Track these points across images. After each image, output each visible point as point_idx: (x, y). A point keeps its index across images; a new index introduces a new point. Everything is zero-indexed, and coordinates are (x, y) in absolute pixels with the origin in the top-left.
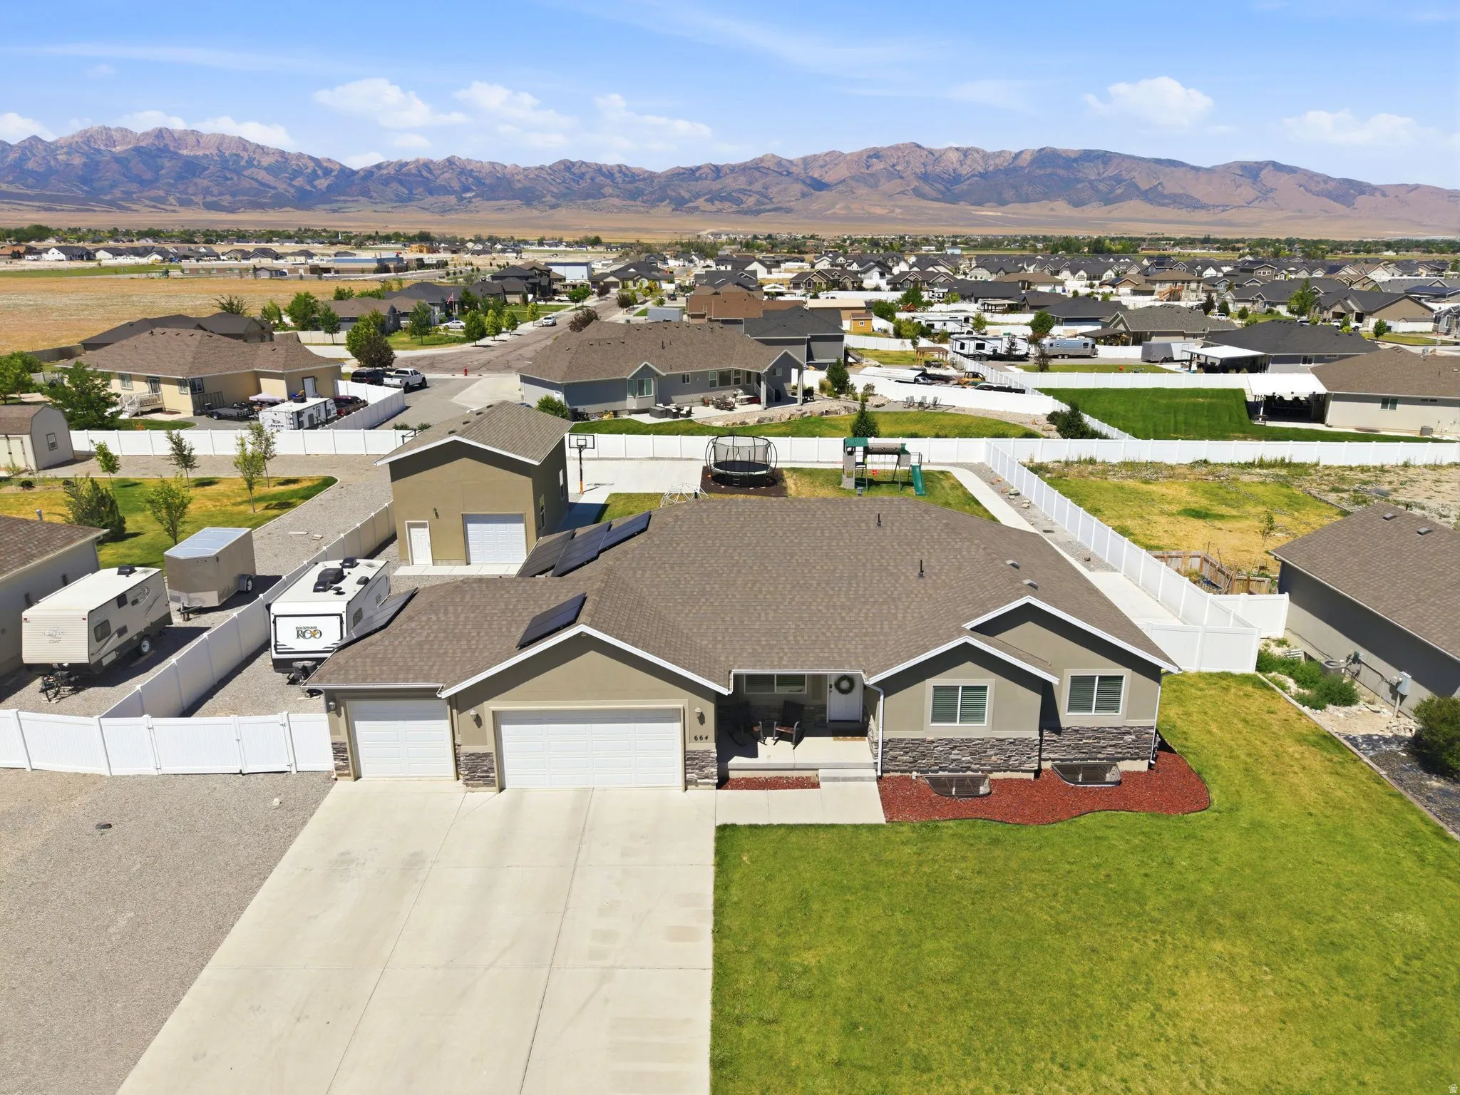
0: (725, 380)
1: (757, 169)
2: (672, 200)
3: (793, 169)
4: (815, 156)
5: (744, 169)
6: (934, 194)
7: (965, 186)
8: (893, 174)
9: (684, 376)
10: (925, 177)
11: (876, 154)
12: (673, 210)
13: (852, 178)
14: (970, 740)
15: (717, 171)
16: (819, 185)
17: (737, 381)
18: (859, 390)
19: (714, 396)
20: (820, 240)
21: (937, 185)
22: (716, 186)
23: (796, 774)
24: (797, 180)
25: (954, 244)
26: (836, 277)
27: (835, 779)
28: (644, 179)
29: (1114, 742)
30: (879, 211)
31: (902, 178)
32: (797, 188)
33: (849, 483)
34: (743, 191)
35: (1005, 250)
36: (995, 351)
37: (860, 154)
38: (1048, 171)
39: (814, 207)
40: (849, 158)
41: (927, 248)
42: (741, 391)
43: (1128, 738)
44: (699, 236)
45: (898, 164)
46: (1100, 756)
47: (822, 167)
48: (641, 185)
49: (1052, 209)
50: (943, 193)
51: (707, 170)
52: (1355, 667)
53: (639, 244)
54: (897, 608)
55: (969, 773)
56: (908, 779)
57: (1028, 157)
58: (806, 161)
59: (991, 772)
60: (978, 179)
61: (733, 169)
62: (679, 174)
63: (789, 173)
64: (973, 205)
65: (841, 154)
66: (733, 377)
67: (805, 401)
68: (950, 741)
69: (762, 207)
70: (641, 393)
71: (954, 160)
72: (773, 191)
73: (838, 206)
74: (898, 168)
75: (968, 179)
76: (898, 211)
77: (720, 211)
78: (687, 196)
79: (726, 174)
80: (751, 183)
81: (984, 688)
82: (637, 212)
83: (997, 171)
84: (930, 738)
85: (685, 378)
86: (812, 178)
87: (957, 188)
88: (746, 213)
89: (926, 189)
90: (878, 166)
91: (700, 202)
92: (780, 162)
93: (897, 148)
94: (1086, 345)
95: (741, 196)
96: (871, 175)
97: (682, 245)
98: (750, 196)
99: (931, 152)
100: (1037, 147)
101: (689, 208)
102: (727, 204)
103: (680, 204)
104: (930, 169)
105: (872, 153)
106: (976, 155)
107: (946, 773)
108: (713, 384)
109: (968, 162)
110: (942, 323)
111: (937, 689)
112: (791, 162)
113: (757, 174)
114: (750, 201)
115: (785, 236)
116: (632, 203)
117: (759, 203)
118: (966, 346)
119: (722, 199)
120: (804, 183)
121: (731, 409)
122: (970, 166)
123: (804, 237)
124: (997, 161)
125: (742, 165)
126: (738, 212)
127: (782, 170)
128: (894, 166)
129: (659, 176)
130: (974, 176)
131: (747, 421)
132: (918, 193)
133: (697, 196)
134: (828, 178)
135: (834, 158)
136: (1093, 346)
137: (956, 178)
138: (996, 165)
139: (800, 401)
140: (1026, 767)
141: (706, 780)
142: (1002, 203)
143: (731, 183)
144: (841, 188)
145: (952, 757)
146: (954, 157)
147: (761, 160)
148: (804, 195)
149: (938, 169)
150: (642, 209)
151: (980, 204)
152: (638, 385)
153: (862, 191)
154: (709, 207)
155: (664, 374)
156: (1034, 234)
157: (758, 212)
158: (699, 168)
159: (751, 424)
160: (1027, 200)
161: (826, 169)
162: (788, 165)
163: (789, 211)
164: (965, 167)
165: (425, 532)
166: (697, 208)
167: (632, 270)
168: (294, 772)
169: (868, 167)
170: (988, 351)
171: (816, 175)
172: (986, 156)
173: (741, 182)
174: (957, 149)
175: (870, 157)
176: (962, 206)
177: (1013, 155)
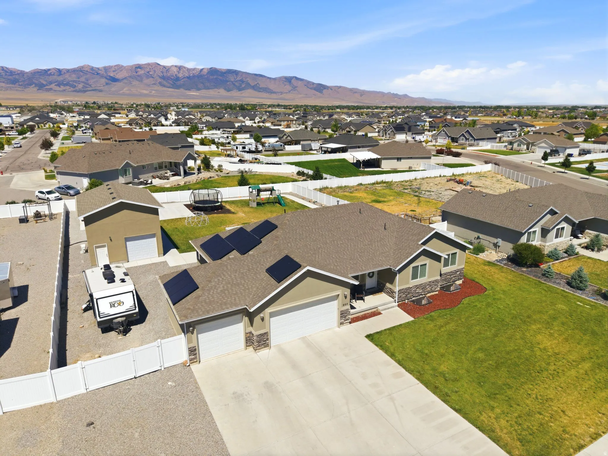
0: (160, 166)
1: (81, 71)
2: (36, 85)
3: (100, 72)
4: (110, 66)
5: (74, 71)
6: (169, 85)
7: (181, 82)
8: (148, 76)
9: (143, 166)
10: (163, 78)
11: (139, 67)
12: (38, 90)
13: (130, 77)
15: (60, 72)
16: (114, 80)
18: (217, 167)
20: (120, 104)
21: (169, 81)
22: (60, 78)
24: (102, 76)
25: (183, 106)
26: (149, 121)
28: (18, 74)
30: (145, 92)
31: (153, 78)
32: (103, 81)
34: (74, 81)
35: (204, 108)
37: (132, 66)
38: (215, 77)
39: (113, 89)
40: (127, 68)
41: (173, 108)
44: (56, 103)
45: (150, 71)
47: (114, 71)
48: (17, 77)
49: (219, 92)
50: (172, 85)
51: (54, 71)
53: (27, 106)
57: (205, 71)
58: (106, 69)
60: (187, 79)
61: (68, 71)
62: (38, 72)
63: (98, 74)
64: (186, 90)
65: (122, 66)
69: (86, 89)
71: (175, 71)
72: (91, 82)
73: (125, 89)
74: (151, 73)
75: (183, 79)
76: (153, 92)
77: (65, 90)
78: (44, 83)
79: (65, 73)
80: (79, 78)
82: (17, 90)
83: (194, 76)
86: (110, 76)
87: (179, 83)
88: (78, 92)
89: (165, 83)
90: (141, 72)
91: (53, 86)
92: (92, 68)
93: (149, 64)
95: (75, 84)
96: (138, 76)
98: (79, 84)
99: (164, 67)
100: (209, 67)
101: (46, 89)
102: (68, 87)
103: (41, 87)
104: (165, 74)
105: (137, 66)
106: (184, 69)
108: (156, 168)
109: (181, 72)
110: (218, 139)
112: (98, 69)
113: (82, 74)
114: (80, 86)
115: (102, 103)
116: (13, 86)
117: (84, 87)
119: (65, 85)
120: (106, 78)
122: (183, 74)
123: (112, 103)
124: (193, 72)
125: (73, 69)
126: (74, 91)
127: (94, 72)
128: (148, 72)
129: (27, 73)
130: (184, 78)
132: (161, 84)
133: (51, 83)
134: (117, 77)
135: (119, 68)
137: (177, 79)
138: (194, 74)
142: (199, 89)
143: (68, 77)
144: (125, 81)
146: (175, 70)
147: (83, 67)
148: (107, 84)
149: (169, 75)
150: (20, 89)
151: (189, 90)
152: (124, 172)
153: (135, 83)
154: (58, 88)
155: (135, 165)
156: (214, 102)
157: (85, 91)
158: (49, 70)
160: (208, 88)
161: (116, 72)
162: (97, 70)
163: (100, 91)
164: (180, 74)
166: (51, 89)
167: (37, 119)
169: (137, 72)
170: (248, 149)
171: (112, 75)
172: (189, 70)
173: (74, 77)
174: (176, 66)
175: (136, 68)
176: (182, 90)
177: (200, 70)
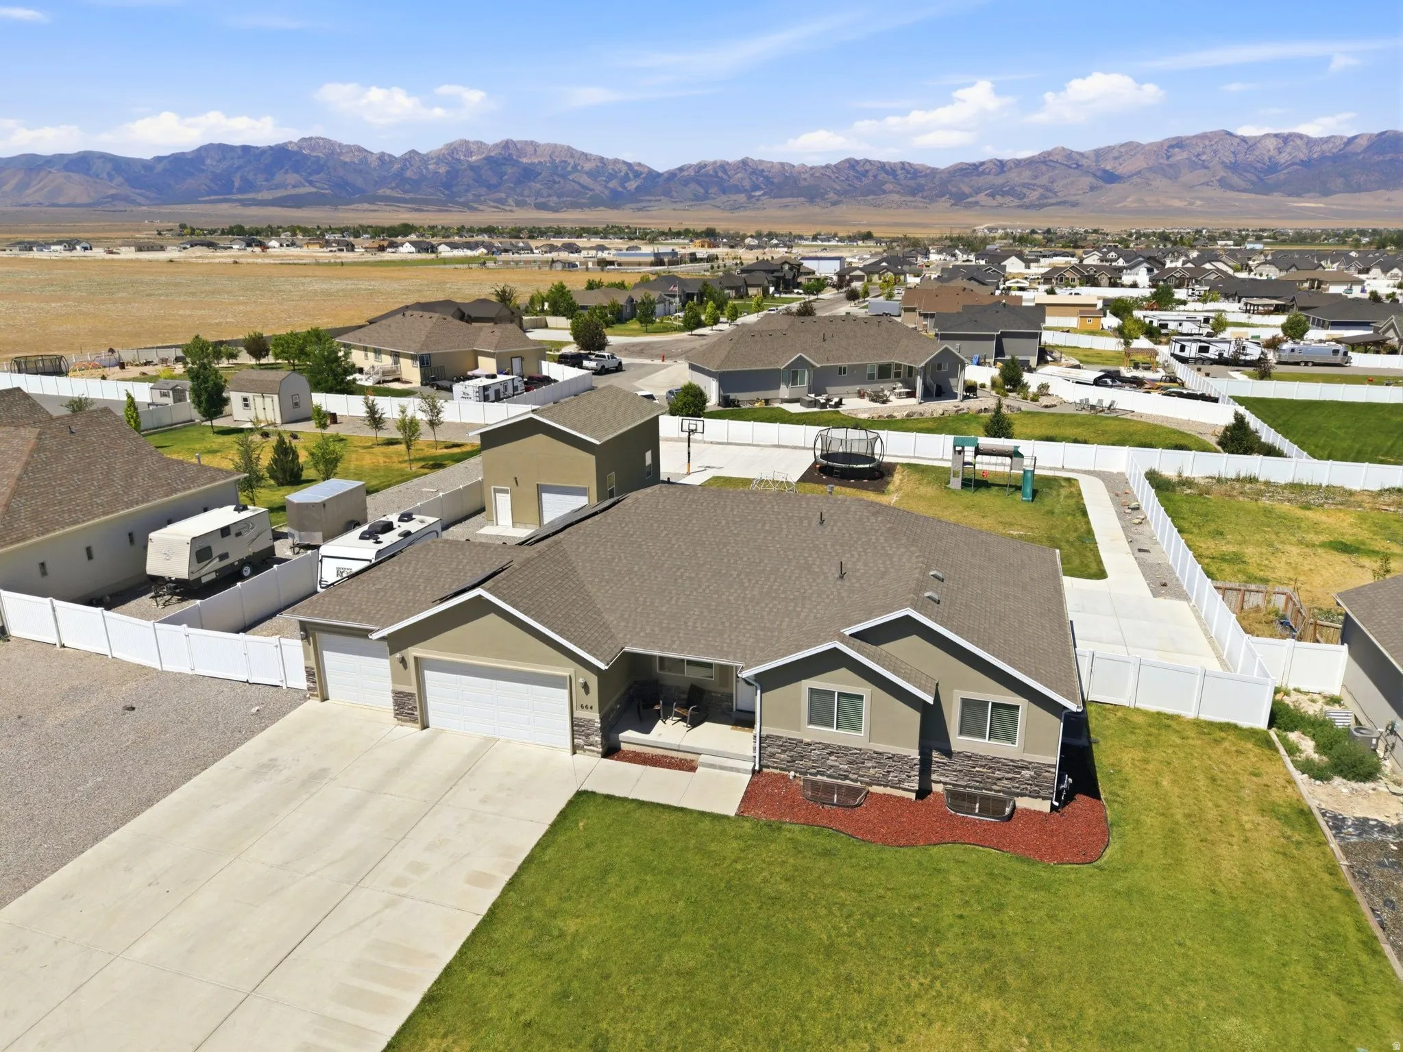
0: (884, 372)
1: (1044, 162)
2: (952, 195)
3: (1084, 162)
4: (1109, 147)
5: (1030, 162)
6: (1242, 184)
7: (1282, 176)
8: (1197, 164)
9: (840, 368)
10: (1234, 167)
11: (1179, 143)
12: (952, 205)
13: (1150, 169)
14: (846, 748)
15: (1001, 165)
16: (1111, 178)
17: (897, 375)
18: (1033, 389)
19: (869, 389)
20: (1104, 234)
21: (1248, 175)
22: (1000, 180)
23: (681, 755)
24: (1087, 172)
25: (1259, 239)
26: (1092, 273)
27: (712, 766)
28: (926, 175)
29: (1010, 775)
30: (1177, 203)
31: (1207, 168)
32: (1088, 180)
33: (956, 483)
34: (1024, 185)
35: (1319, 244)
36: (1221, 355)
37: (1161, 144)
38: (1389, 157)
39: (1103, 200)
40: (1147, 148)
41: (1223, 242)
42: (900, 385)
43: (1027, 774)
44: (974, 231)
45: (1204, 153)
46: (995, 787)
47: (1116, 158)
48: (922, 181)
49: (1389, 200)
50: (1253, 183)
51: (991, 165)
52: (1391, 739)
53: (906, 238)
54: (803, 606)
55: (848, 782)
56: (785, 778)
57: (1364, 143)
58: (1099, 154)
59: (870, 784)
60: (1300, 167)
61: (1018, 163)
62: (962, 169)
63: (1078, 166)
64: (1289, 195)
65: (1138, 145)
66: (893, 371)
67: (965, 398)
68: (827, 746)
69: (1045, 201)
70: (794, 383)
71: (1272, 148)
72: (1057, 186)
73: (1129, 200)
74: (1204, 157)
75: (1287, 167)
76: (1199, 203)
77: (1000, 205)
78: (967, 190)
79: (1011, 168)
80: (1036, 177)
81: (861, 697)
82: (915, 207)
83: (1323, 158)
84: (807, 740)
85: (842, 370)
86: (1105, 171)
87: (1271, 179)
88: (1027, 207)
89: (1235, 180)
90: (1180, 156)
91: (982, 198)
92: (1069, 155)
93: (1204, 136)
94: (1336, 352)
95: (1025, 190)
96: (1170, 166)
97: (951, 239)
98: (1034, 190)
99: (1244, 140)
100: (1377, 131)
101: (969, 203)
102: (1008, 199)
103: (959, 199)
104: (1241, 157)
105: (1174, 143)
106: (1299, 142)
107: (825, 778)
108: (871, 377)
109: (1288, 149)
110: (1177, 323)
111: (812, 691)
112: (1082, 155)
113: (1044, 168)
114: (1034, 196)
115: (1066, 230)
116: (911, 198)
117: (1043, 197)
118: (1187, 349)
119: (1004, 194)
120: (1095, 175)
121: (884, 402)
122: (1290, 154)
123: (1086, 232)
124: (1325, 147)
125: (1029, 158)
126: (1019, 206)
127: (1068, 162)
128: (1199, 155)
129: (942, 172)
130: (1294, 164)
131: (895, 414)
132: (1224, 184)
133: (978, 191)
134: (1120, 170)
135: (1131, 148)
136: (1345, 354)
137: (1273, 167)
138: (1323, 152)
139: (960, 397)
140: (906, 785)
141: (591, 748)
142: (1326, 193)
143: (1014, 177)
144: (1135, 179)
145: (830, 762)
146: (1271, 144)
147: (1049, 153)
148: (1092, 188)
149: (1251, 158)
150: (921, 205)
151: (1299, 195)
152: (792, 375)
153: (1159, 182)
154: (990, 201)
155: (818, 366)
156: (1361, 227)
157: (1041, 206)
158: (982, 164)
159: (899, 418)
160: (1358, 189)
161: (1121, 160)
162: (1078, 157)
163: (1074, 205)
164: (1283, 154)
165: (508, 497)
166: (976, 203)
167: (884, 264)
168: (285, 688)
169: (1168, 157)
170: (1212, 353)
171: (1108, 167)
172: (1310, 142)
173: (1026, 175)
174: (1276, 136)
175: (1172, 146)
176: (1277, 197)
177: (1345, 140)
